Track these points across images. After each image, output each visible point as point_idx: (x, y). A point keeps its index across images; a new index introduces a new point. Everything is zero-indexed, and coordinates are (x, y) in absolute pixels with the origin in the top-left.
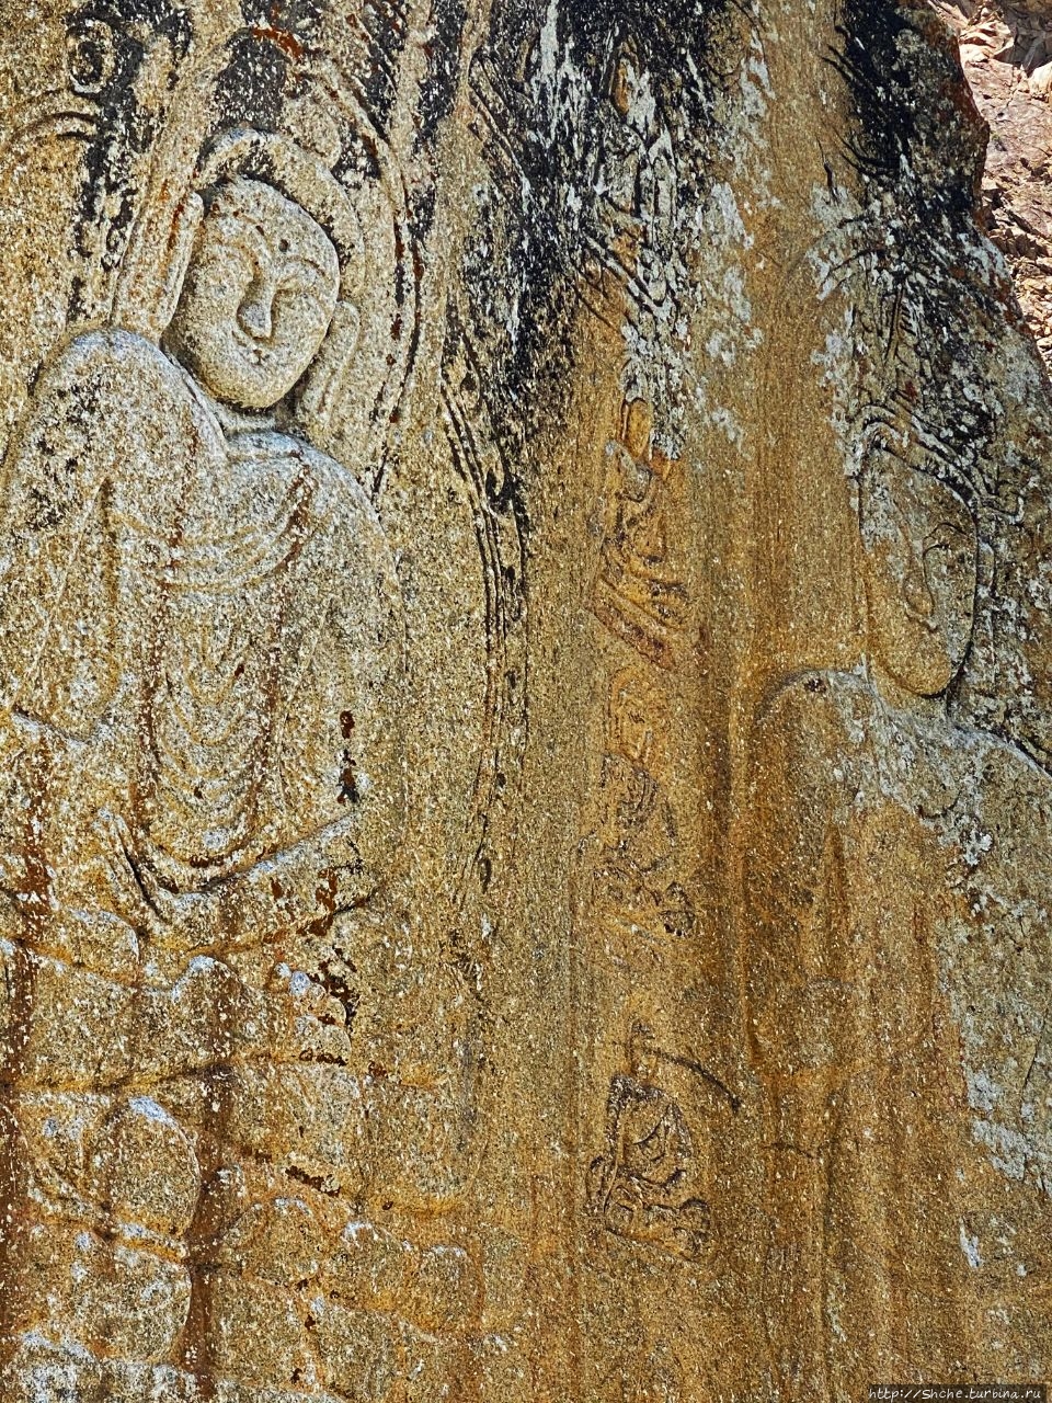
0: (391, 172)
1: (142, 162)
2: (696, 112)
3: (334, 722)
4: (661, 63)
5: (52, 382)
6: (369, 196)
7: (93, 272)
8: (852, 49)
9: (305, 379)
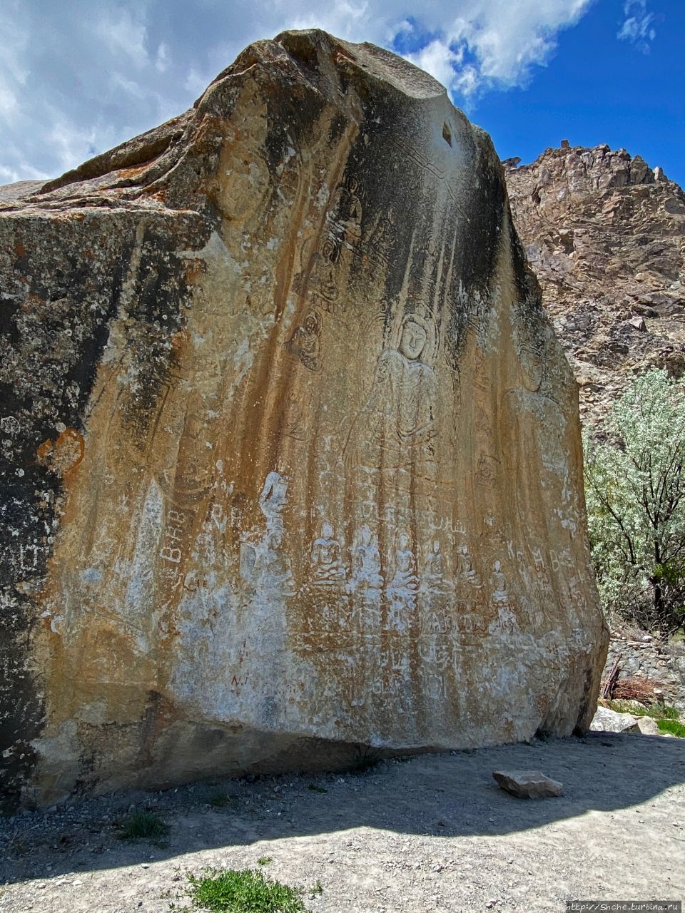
0: (434, 317)
1: (393, 322)
2: (488, 296)
3: (429, 408)
4: (481, 289)
5: (380, 359)
6: (430, 322)
7: (386, 341)
8: (517, 280)
9: (421, 353)
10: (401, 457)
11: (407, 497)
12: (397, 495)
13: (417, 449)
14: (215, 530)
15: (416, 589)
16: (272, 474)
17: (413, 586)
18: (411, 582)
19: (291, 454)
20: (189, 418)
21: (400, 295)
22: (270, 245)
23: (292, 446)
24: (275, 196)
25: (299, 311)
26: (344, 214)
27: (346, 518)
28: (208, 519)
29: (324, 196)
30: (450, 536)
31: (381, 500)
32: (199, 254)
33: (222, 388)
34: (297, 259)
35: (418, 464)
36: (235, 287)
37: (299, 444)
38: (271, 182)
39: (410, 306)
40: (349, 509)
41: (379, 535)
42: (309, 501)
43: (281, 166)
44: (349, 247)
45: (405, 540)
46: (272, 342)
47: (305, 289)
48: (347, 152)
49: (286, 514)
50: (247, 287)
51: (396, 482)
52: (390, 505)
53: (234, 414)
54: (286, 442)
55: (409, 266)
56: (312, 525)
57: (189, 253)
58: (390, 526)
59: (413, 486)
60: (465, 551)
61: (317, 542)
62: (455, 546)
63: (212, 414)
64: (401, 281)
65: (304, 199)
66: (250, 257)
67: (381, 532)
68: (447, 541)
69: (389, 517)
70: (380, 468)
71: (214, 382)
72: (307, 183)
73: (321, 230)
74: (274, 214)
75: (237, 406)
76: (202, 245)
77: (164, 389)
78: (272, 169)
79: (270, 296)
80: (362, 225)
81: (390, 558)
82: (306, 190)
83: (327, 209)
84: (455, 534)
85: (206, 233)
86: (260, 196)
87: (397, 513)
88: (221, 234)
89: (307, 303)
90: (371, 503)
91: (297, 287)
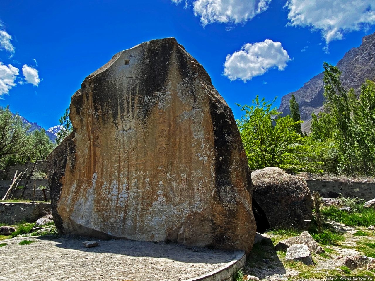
10: (125, 159)
11: (127, 169)
12: (124, 169)
13: (130, 154)
14: (84, 188)
15: (128, 194)
16: (95, 174)
17: (128, 193)
18: (127, 192)
19: (98, 168)
20: (80, 168)
21: (118, 117)
22: (84, 128)
23: (98, 166)
24: (82, 119)
25: (93, 137)
26: (96, 110)
27: (109, 179)
28: (82, 186)
29: (91, 111)
30: (142, 177)
31: (119, 172)
32: (74, 138)
33: (84, 160)
34: (90, 127)
35: (130, 159)
36: (82, 140)
37: (99, 165)
38: (80, 117)
39: (122, 117)
40: (110, 177)
41: (118, 181)
42: (101, 177)
43: (81, 113)
44: (100, 116)
45: (125, 181)
46: (90, 146)
47: (93, 132)
48: (92, 98)
49: (97, 182)
50: (84, 139)
51: (124, 166)
52: (122, 172)
53: (87, 164)
54: (97, 166)
55: (119, 108)
56: (102, 183)
57: (73, 139)
58: (121, 178)
59: (129, 165)
60: (148, 180)
61: (103, 186)
62: (144, 179)
63: (83, 165)
64: (118, 113)
65: (87, 115)
66: (82, 133)
67: (119, 180)
68: (141, 178)
69: (121, 176)
70: (119, 164)
71: (83, 159)
72: (87, 112)
73: (93, 118)
74: (83, 122)
75: (87, 162)
76: (74, 136)
77: (75, 164)
78: (79, 115)
79: (88, 137)
80: (102, 109)
81: (121, 187)
82: (87, 113)
83: (92, 113)
84: (144, 176)
85: (74, 134)
86: (79, 121)
87: (124, 174)
88: (76, 132)
89: (94, 134)
90: (116, 174)
91: (92, 133)
